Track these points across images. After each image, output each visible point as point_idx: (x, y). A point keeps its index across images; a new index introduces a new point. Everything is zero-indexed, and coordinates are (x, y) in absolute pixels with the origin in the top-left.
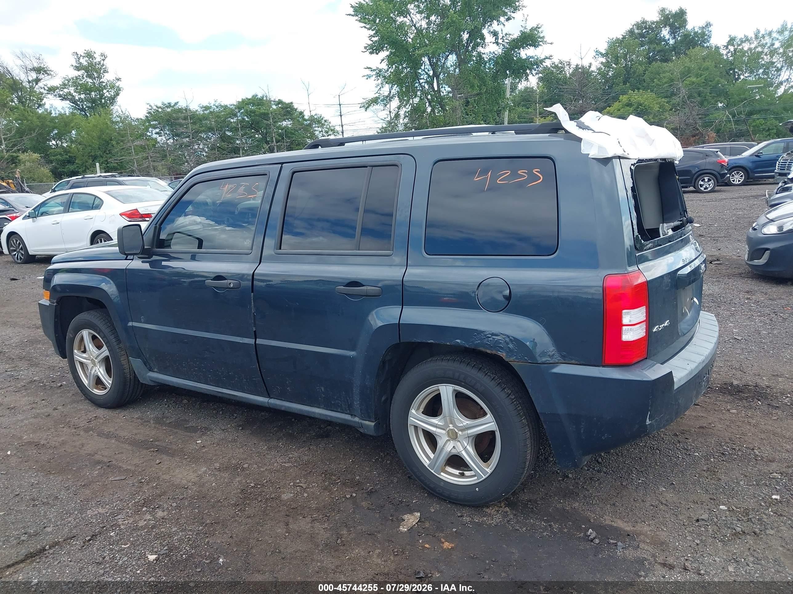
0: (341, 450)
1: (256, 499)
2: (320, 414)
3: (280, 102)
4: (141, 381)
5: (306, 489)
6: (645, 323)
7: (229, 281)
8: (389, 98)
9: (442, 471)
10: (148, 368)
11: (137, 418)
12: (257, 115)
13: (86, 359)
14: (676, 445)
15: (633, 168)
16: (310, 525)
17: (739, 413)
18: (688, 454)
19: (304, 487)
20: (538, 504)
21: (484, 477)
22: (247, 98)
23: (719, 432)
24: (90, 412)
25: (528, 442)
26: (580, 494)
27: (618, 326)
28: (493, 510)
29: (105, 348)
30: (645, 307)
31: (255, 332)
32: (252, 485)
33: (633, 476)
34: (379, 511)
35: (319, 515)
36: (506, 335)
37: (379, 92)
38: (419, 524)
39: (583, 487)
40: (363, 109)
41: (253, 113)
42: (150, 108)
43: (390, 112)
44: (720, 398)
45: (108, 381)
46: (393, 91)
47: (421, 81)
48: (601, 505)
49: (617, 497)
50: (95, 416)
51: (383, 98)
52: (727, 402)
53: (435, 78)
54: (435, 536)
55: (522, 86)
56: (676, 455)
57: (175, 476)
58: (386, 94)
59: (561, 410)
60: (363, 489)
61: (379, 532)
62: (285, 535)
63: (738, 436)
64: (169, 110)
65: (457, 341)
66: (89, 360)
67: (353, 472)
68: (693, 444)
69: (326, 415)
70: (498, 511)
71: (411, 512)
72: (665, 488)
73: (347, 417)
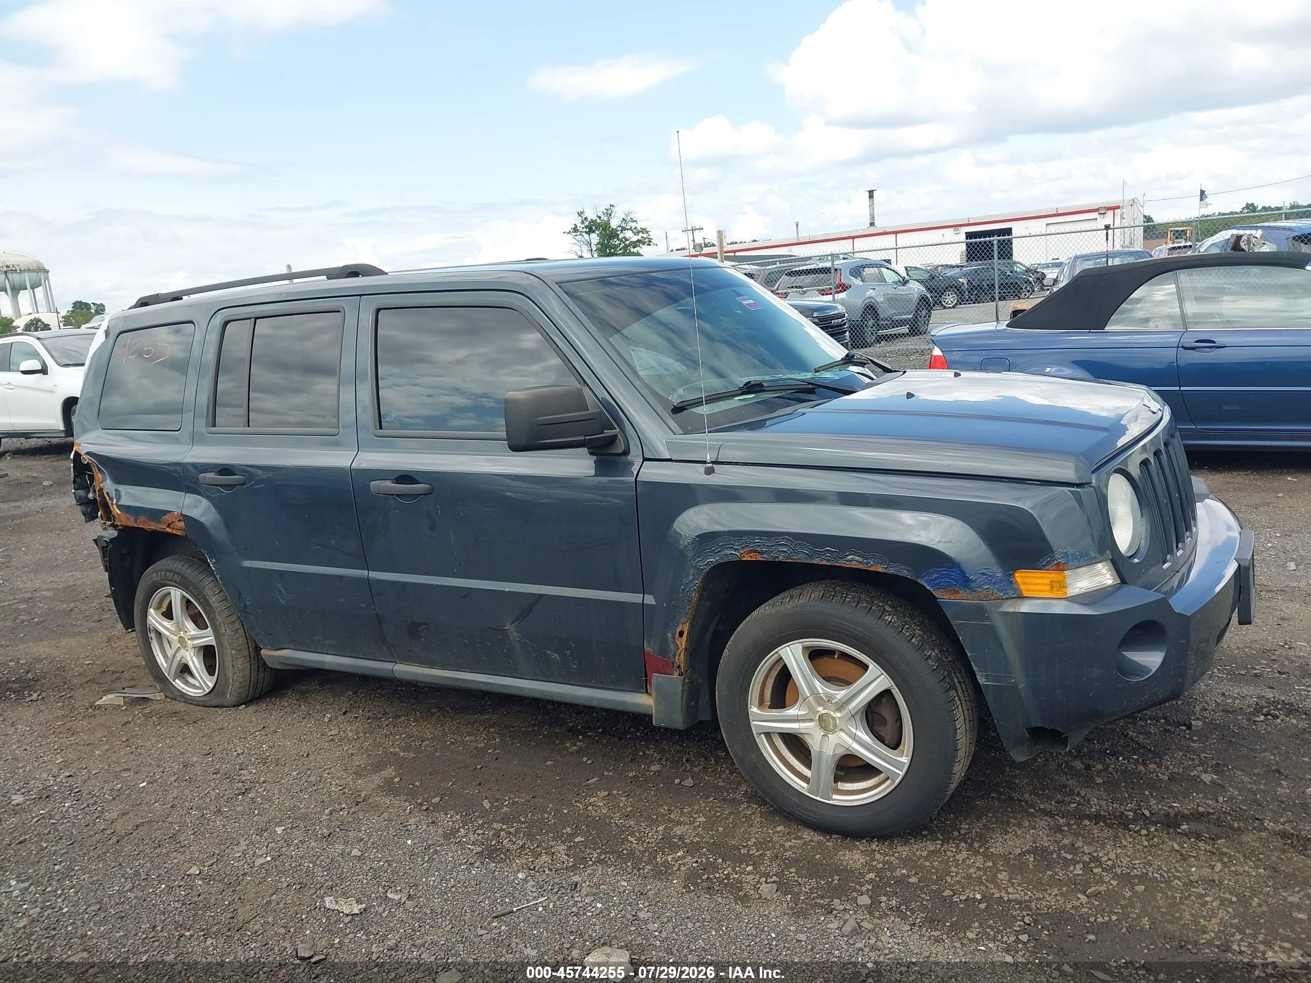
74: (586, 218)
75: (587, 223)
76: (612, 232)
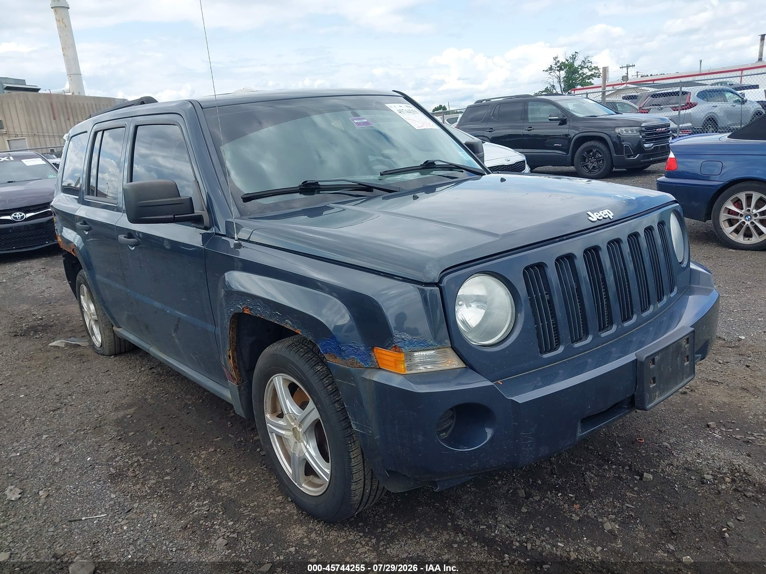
74: (558, 61)
75: (559, 64)
76: (574, 70)
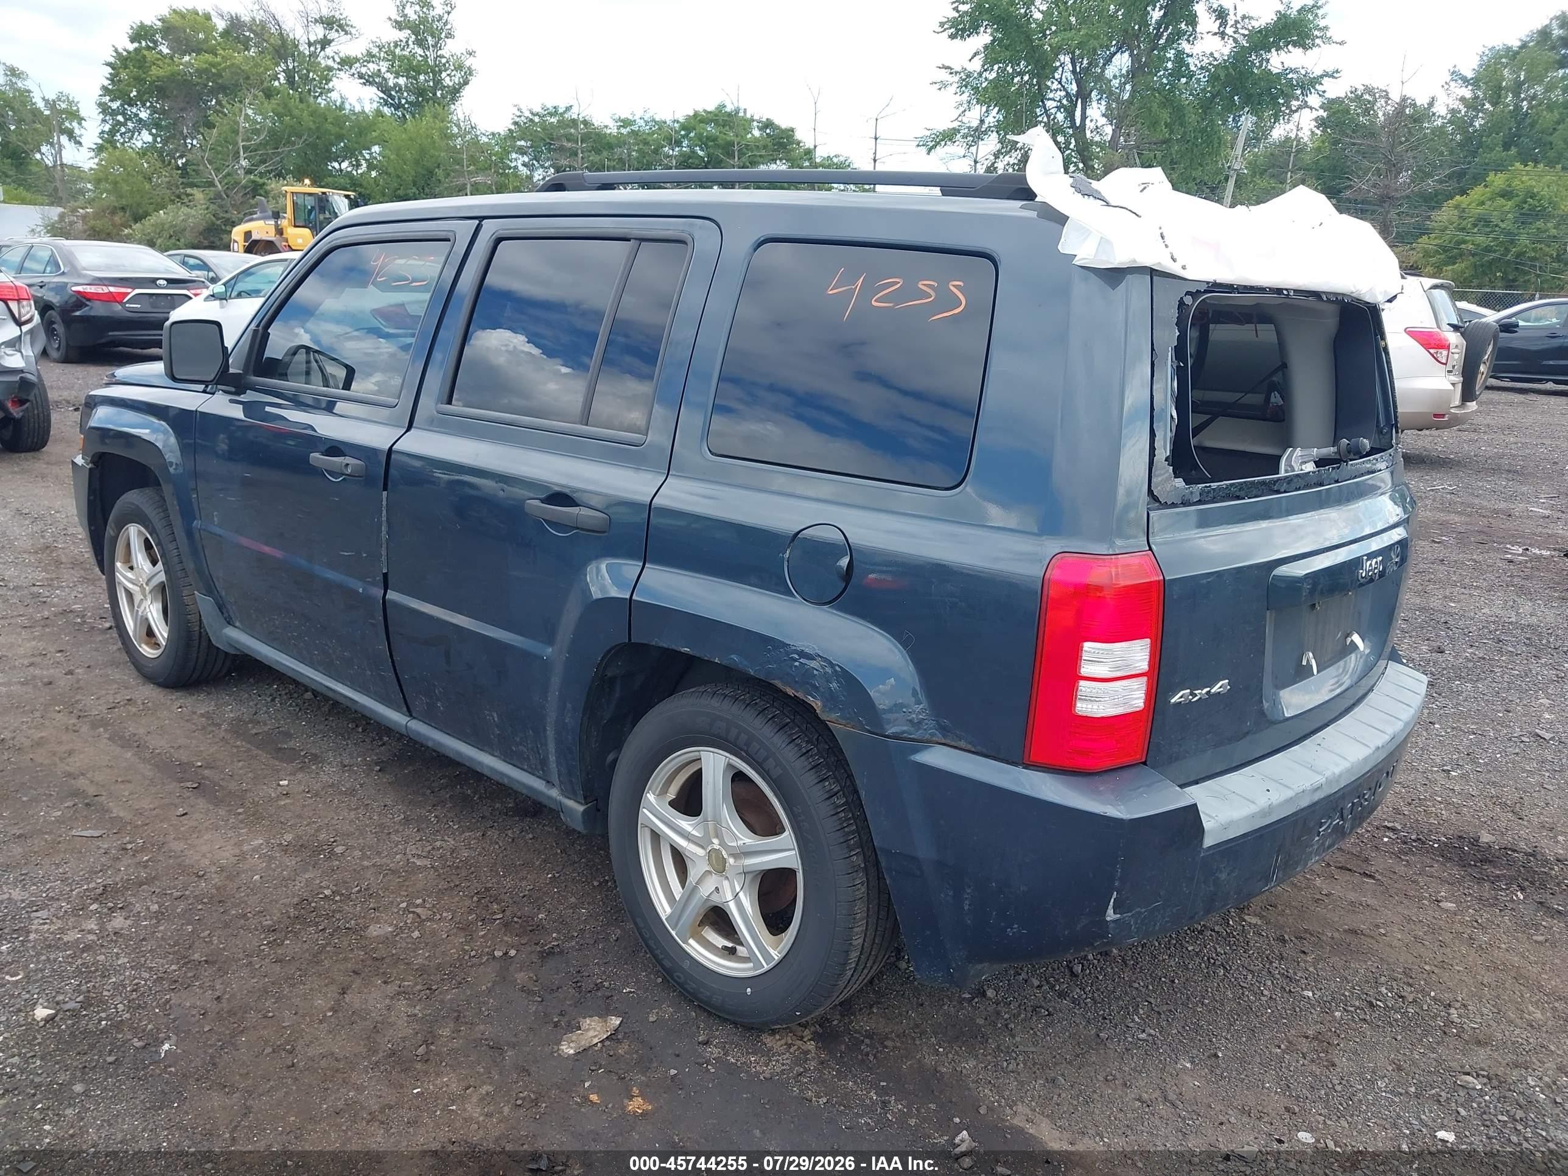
0: (545, 849)
1: (317, 924)
2: (492, 769)
3: (768, 124)
4: (214, 643)
5: (424, 921)
6: (1145, 679)
7: (348, 460)
8: (977, 134)
9: (692, 937)
10: (225, 619)
11: (202, 715)
12: (718, 146)
13: (133, 584)
14: (1271, 963)
15: (1188, 300)
16: (387, 1001)
17: (1459, 913)
18: (1287, 989)
19: (423, 917)
20: (886, 1047)
21: (766, 967)
22: (705, 111)
23: (1388, 949)
24: (126, 688)
25: (860, 909)
26: (990, 1041)
27: (1070, 677)
28: (779, 1043)
29: (160, 563)
30: (1148, 641)
31: (385, 575)
32: (327, 892)
33: (1133, 1021)
34: (540, 999)
35: (416, 984)
36: (825, 660)
37: (960, 119)
38: (607, 1043)
39: (1006, 1026)
40: (924, 150)
41: (713, 141)
42: (519, 114)
43: (976, 162)
44: (1432, 869)
45: (162, 632)
46: (990, 120)
47: (1050, 104)
48: (1023, 1077)
49: (1070, 1063)
50: (128, 697)
51: (966, 131)
52: (1443, 881)
53: (1080, 101)
54: (624, 1078)
55: (1278, 132)
56: (1259, 988)
57: (194, 846)
58: (975, 123)
59: (925, 851)
60: (536, 944)
61: (513, 1046)
62: (325, 1016)
63: (1427, 967)
64: (554, 120)
65: (732, 656)
66: (137, 585)
67: (540, 902)
68: (1311, 969)
69: (502, 774)
70: (790, 1046)
71: (604, 1013)
72: (1192, 1063)
73: (538, 784)
